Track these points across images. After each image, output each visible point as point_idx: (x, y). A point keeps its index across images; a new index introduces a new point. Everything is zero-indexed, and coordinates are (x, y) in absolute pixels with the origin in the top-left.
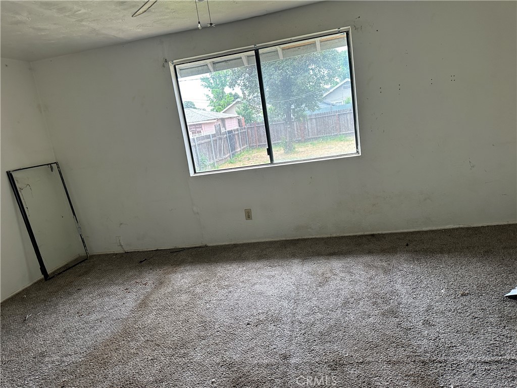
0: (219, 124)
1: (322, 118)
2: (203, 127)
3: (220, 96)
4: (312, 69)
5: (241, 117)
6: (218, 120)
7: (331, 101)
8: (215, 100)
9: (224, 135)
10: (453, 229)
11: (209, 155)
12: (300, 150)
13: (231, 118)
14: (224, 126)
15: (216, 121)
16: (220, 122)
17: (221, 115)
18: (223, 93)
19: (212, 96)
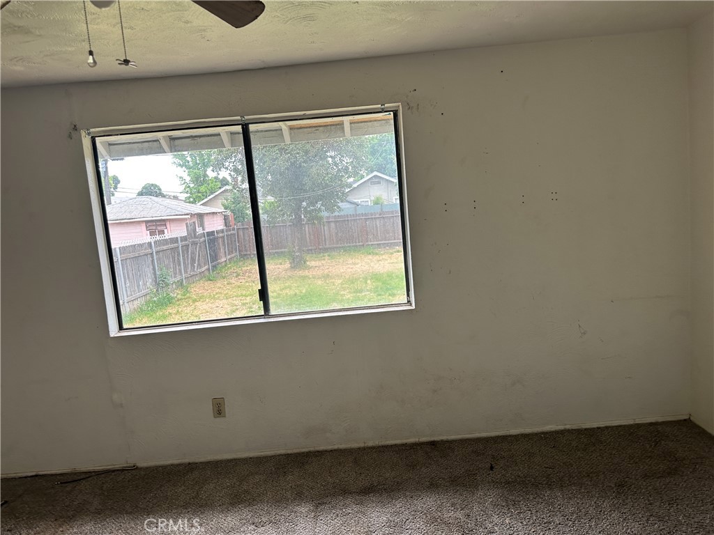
0: (194, 223)
1: (342, 222)
2: (168, 226)
3: (199, 180)
4: (331, 157)
5: (229, 213)
6: (192, 215)
7: (355, 199)
8: (192, 185)
9: (201, 238)
10: (557, 432)
11: (175, 269)
12: (313, 263)
13: (213, 213)
14: (202, 225)
15: (189, 216)
16: (195, 220)
17: (198, 208)
18: (205, 175)
19: (188, 179)
